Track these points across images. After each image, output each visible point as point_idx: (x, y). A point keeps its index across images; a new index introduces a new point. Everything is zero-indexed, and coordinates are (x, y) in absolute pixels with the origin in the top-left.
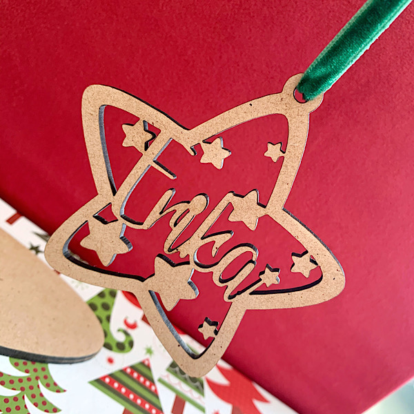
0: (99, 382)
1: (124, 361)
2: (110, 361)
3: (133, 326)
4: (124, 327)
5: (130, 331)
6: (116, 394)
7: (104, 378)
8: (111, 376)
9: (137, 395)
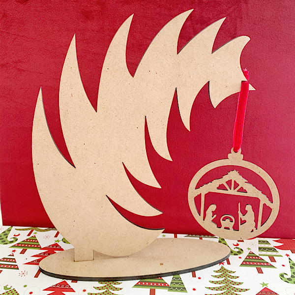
0: (242, 264)
1: (244, 255)
2: (240, 258)
3: (238, 245)
4: (236, 247)
5: (237, 247)
6: (250, 265)
7: (243, 263)
8: (244, 261)
9: (257, 263)
